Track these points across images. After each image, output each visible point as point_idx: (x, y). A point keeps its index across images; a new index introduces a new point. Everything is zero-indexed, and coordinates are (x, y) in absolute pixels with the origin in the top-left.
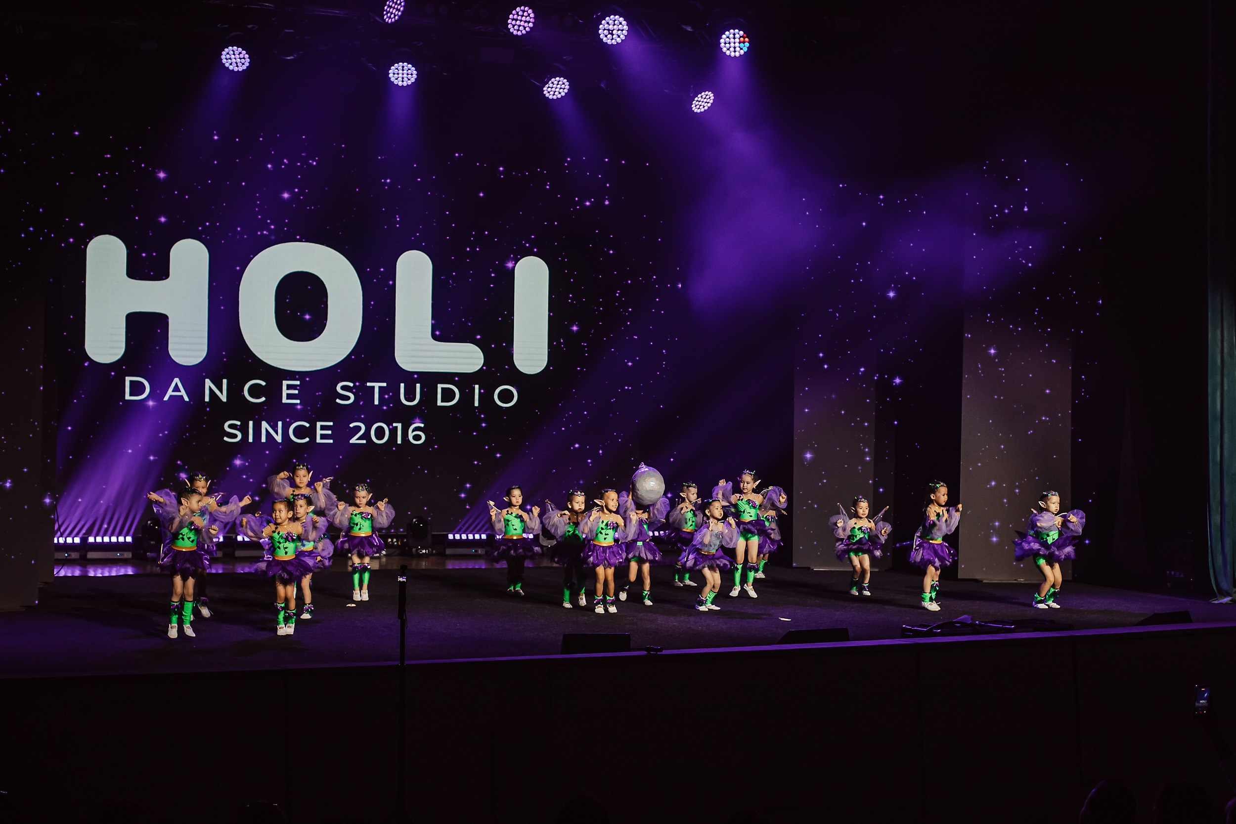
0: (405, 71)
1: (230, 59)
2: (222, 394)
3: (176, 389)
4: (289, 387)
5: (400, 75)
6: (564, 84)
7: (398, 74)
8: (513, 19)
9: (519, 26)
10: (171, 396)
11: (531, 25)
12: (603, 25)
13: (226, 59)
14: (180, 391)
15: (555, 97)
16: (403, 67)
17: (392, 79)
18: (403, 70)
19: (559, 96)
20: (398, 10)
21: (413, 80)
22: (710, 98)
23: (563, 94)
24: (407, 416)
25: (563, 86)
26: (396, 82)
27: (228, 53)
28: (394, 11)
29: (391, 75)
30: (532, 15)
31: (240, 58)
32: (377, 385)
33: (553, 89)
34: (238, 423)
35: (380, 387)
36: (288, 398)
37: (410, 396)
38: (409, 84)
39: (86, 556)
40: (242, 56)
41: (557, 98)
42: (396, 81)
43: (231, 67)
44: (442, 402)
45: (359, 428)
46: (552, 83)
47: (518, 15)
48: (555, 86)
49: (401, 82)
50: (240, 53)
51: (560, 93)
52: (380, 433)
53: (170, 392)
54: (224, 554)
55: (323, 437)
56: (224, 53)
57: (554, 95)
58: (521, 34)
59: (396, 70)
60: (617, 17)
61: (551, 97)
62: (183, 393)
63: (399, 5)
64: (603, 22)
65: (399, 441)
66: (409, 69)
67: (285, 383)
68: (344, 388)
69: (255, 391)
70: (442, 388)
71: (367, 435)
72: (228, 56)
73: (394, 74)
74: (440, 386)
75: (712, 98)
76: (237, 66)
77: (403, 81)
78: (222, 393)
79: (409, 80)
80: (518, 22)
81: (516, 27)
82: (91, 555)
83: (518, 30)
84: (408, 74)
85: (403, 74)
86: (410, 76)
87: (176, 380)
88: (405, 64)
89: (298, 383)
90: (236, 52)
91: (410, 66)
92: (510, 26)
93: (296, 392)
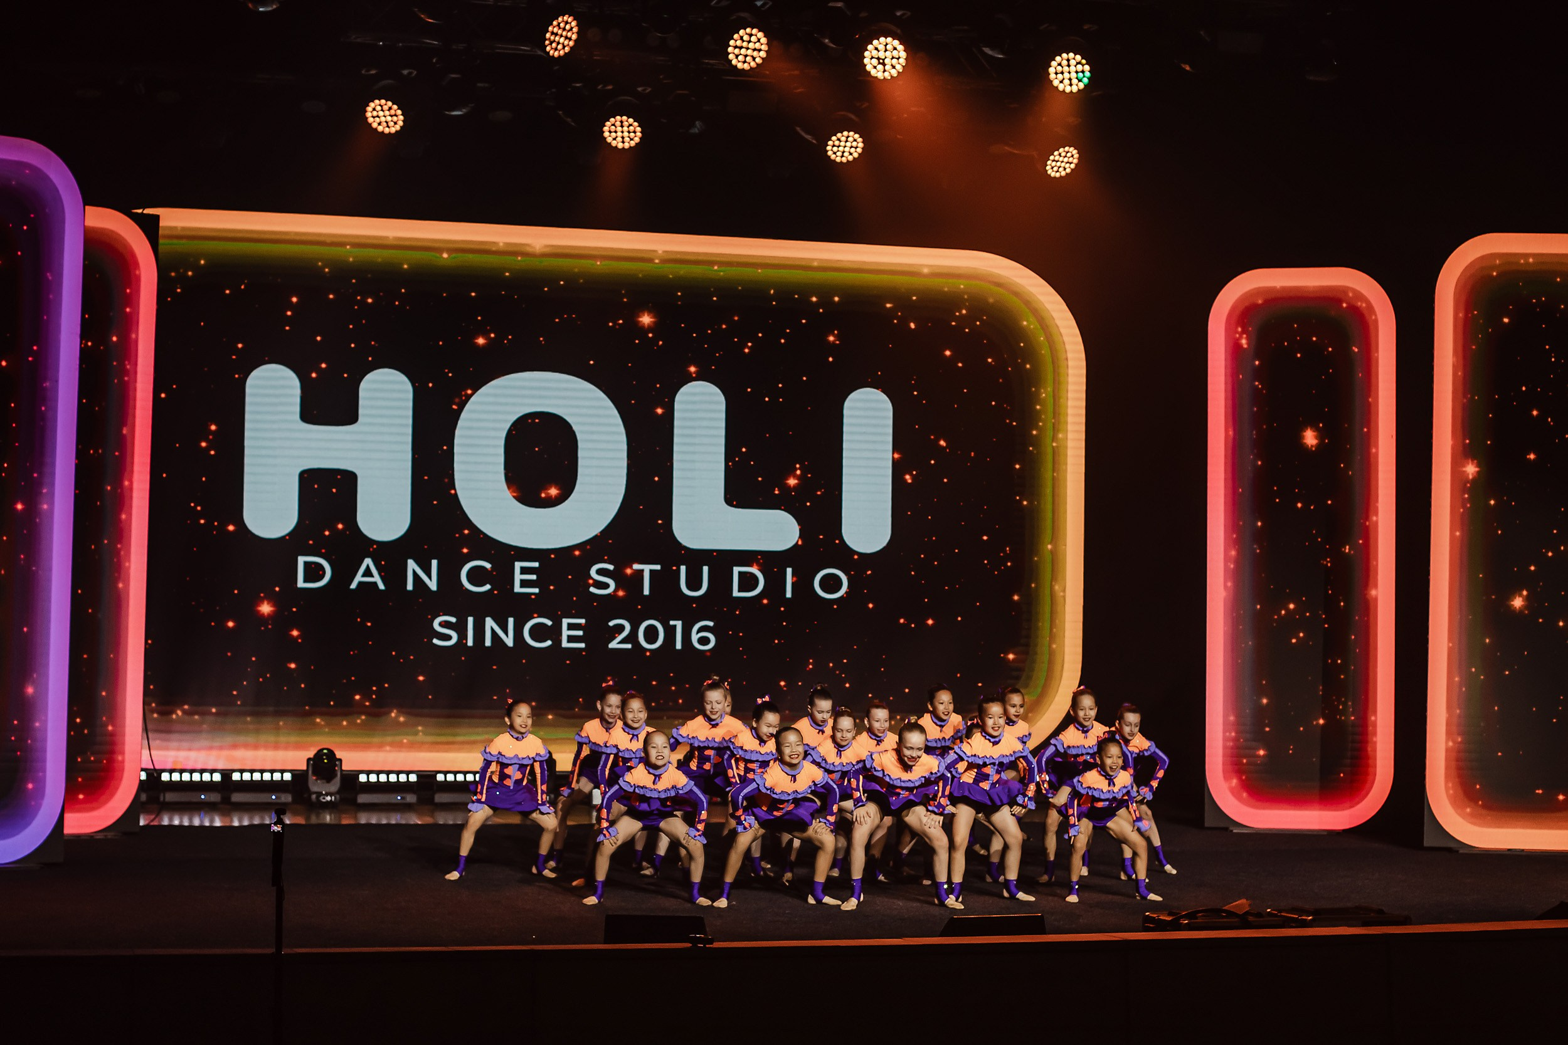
0: (625, 129)
1: (378, 116)
2: (431, 580)
3: (368, 573)
4: (524, 571)
5: (619, 134)
6: (855, 140)
8: (736, 47)
9: (746, 56)
10: (360, 584)
11: (763, 54)
12: (870, 52)
13: (374, 117)
14: (372, 576)
15: (844, 160)
16: (622, 122)
17: (609, 140)
18: (622, 126)
19: (850, 158)
20: (569, 38)
21: (637, 140)
22: (1072, 156)
23: (856, 155)
24: (690, 612)
25: (854, 144)
26: (614, 143)
27: (374, 109)
29: (606, 134)
30: (764, 40)
31: (391, 116)
32: (647, 569)
33: (841, 149)
34: (453, 620)
35: (651, 571)
36: (522, 586)
37: (694, 584)
38: (632, 145)
39: (229, 798)
40: (393, 112)
41: (848, 161)
42: (614, 141)
43: (380, 129)
44: (739, 591)
45: (621, 628)
46: (839, 140)
47: (743, 41)
48: (842, 144)
49: (622, 144)
50: (390, 109)
51: (851, 154)
52: (651, 634)
53: (359, 578)
54: (419, 799)
55: (571, 639)
56: (369, 109)
57: (842, 156)
58: (749, 68)
59: (613, 127)
60: (889, 39)
61: (838, 160)
62: (377, 578)
63: (568, 31)
64: (870, 47)
65: (679, 646)
66: (630, 125)
67: (518, 565)
68: (600, 572)
69: (476, 576)
70: (740, 572)
71: (632, 638)
72: (375, 113)
74: (736, 570)
75: (1076, 156)
76: (388, 127)
77: (623, 142)
78: (430, 578)
79: (632, 139)
80: (743, 51)
81: (741, 58)
82: (237, 797)
83: (745, 62)
85: (622, 132)
86: (632, 135)
87: (368, 561)
88: (625, 118)
89: (536, 564)
90: (386, 108)
91: (631, 120)
92: (731, 56)
93: (534, 577)
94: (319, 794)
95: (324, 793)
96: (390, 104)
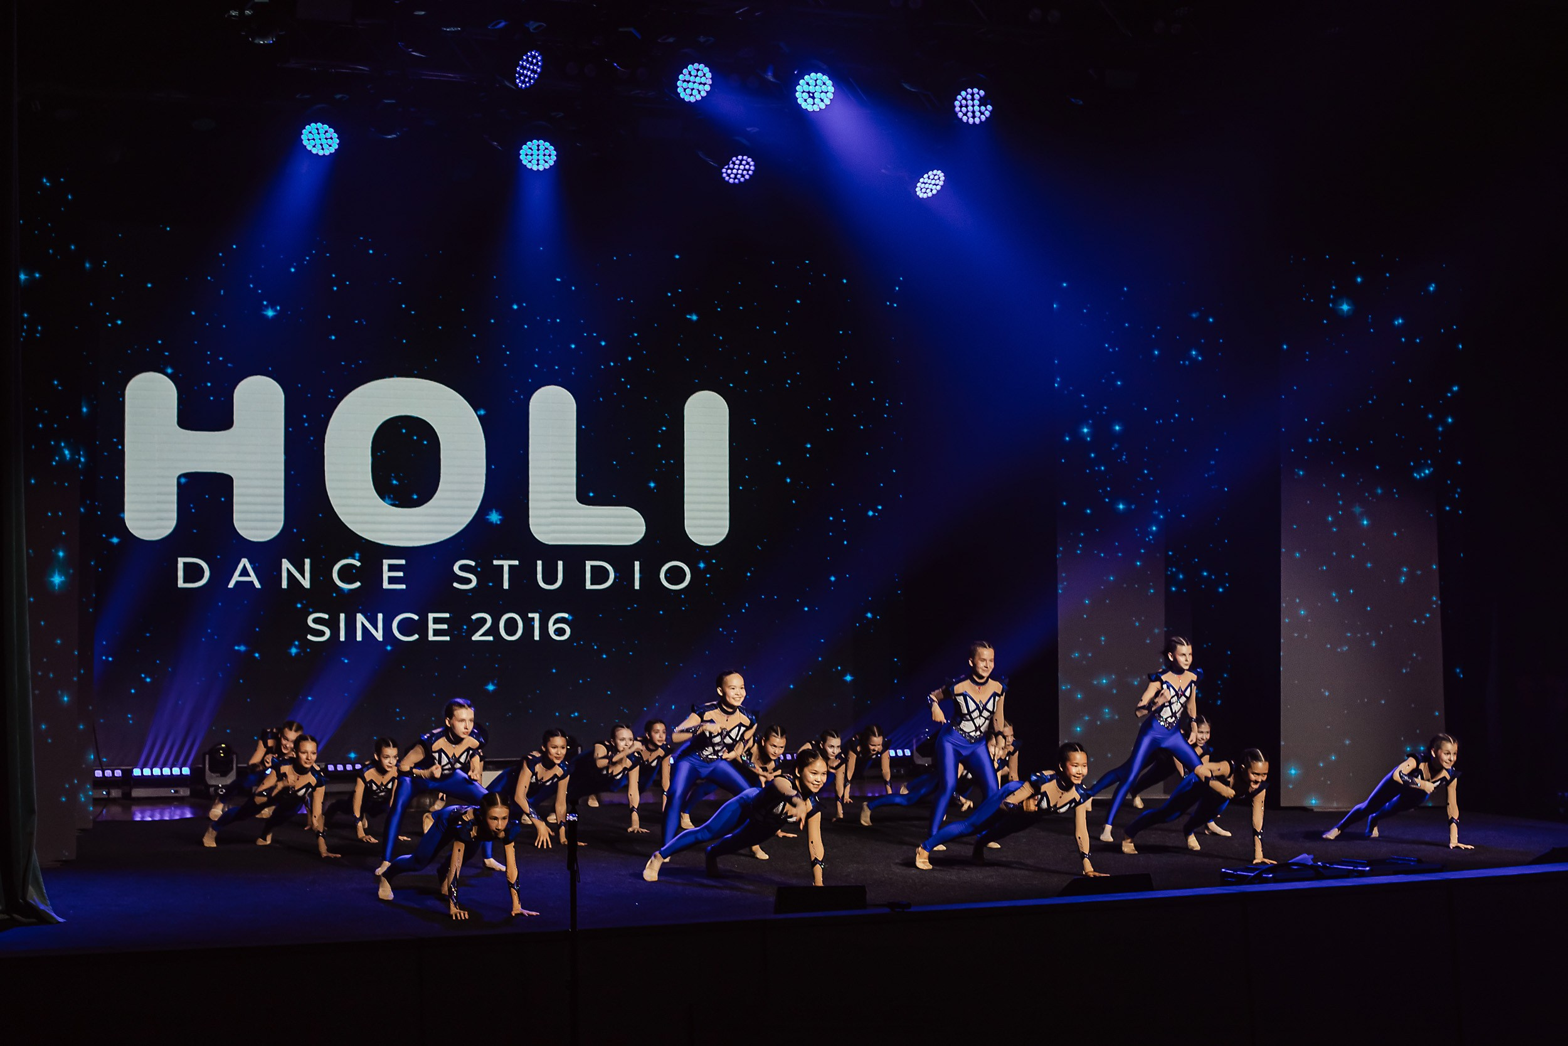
0: (541, 152)
1: (313, 139)
2: (304, 579)
3: (244, 572)
4: (392, 568)
5: (535, 157)
6: (748, 164)
7: (532, 155)
8: (684, 81)
9: (692, 89)
10: (238, 583)
11: (707, 88)
12: (801, 86)
13: (308, 140)
14: (249, 576)
15: (737, 182)
16: (538, 146)
17: (525, 162)
18: (538, 150)
19: (742, 180)
20: (534, 72)
21: (552, 163)
23: (747, 177)
24: (548, 604)
25: (747, 167)
26: (529, 166)
27: (310, 132)
28: (529, 73)
29: (522, 157)
30: (709, 75)
31: (326, 139)
32: (506, 564)
33: (735, 171)
34: (326, 616)
35: (510, 566)
36: (390, 583)
37: (550, 578)
38: (547, 168)
39: (130, 793)
41: (740, 182)
42: (530, 164)
43: (314, 151)
44: (592, 584)
45: (484, 621)
46: (734, 163)
47: (691, 76)
48: (736, 167)
49: (536, 166)
50: (326, 132)
51: (743, 176)
52: (511, 627)
53: (236, 577)
55: (437, 632)
56: (304, 132)
57: (735, 178)
58: (695, 100)
59: (529, 150)
60: (819, 75)
61: (731, 181)
62: (253, 578)
63: (534, 65)
64: (801, 82)
65: (537, 638)
66: (546, 149)
67: (386, 563)
68: (463, 568)
69: (347, 574)
70: (592, 566)
71: (493, 630)
72: (310, 136)
73: (527, 155)
74: (589, 564)
75: (942, 178)
76: (323, 149)
77: (538, 165)
78: (303, 576)
79: (546, 162)
80: (691, 85)
81: (688, 91)
82: (137, 793)
83: (691, 95)
84: (544, 155)
85: (538, 155)
86: (547, 158)
87: (244, 562)
88: (541, 142)
89: (403, 562)
90: (321, 131)
91: (547, 144)
92: (680, 90)
93: (401, 574)
94: (217, 787)
95: (220, 786)
96: (326, 127)
